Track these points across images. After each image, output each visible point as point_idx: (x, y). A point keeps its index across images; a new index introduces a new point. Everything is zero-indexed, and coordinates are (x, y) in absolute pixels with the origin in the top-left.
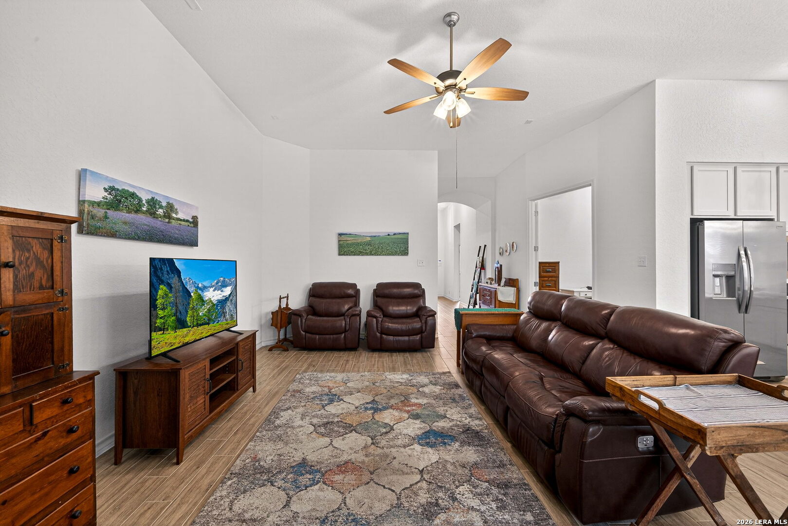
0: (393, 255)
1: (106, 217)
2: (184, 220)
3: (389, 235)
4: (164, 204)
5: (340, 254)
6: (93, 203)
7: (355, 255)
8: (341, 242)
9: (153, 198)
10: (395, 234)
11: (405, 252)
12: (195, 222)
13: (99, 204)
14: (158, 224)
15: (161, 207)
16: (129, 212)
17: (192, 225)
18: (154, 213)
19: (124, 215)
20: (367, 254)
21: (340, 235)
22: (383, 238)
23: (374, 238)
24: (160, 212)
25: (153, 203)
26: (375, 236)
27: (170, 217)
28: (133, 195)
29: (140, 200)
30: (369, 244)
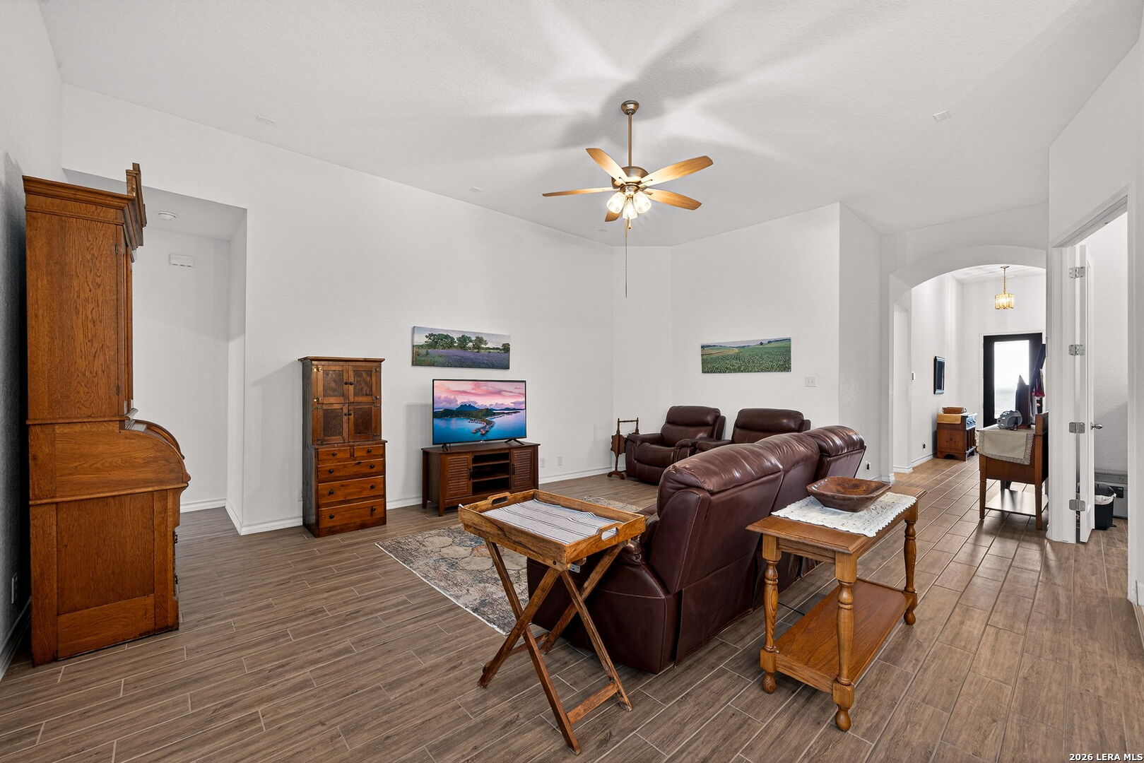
0: (769, 371)
1: (427, 353)
2: (494, 349)
3: (761, 344)
4: (474, 339)
5: (703, 372)
6: (419, 347)
7: (720, 372)
8: (705, 357)
9: (463, 336)
10: (769, 342)
11: (786, 367)
12: (506, 348)
13: (422, 346)
14: (467, 354)
15: (471, 341)
16: (444, 348)
17: (503, 351)
18: (465, 346)
19: (441, 351)
20: (735, 371)
21: (703, 347)
22: (753, 348)
23: (741, 350)
24: (470, 344)
25: (464, 340)
26: (743, 347)
27: (479, 348)
28: (447, 337)
29: (452, 339)
30: (737, 357)
